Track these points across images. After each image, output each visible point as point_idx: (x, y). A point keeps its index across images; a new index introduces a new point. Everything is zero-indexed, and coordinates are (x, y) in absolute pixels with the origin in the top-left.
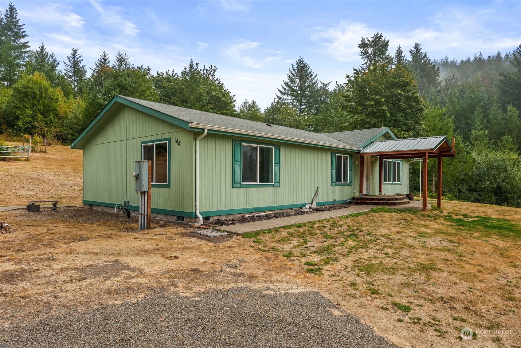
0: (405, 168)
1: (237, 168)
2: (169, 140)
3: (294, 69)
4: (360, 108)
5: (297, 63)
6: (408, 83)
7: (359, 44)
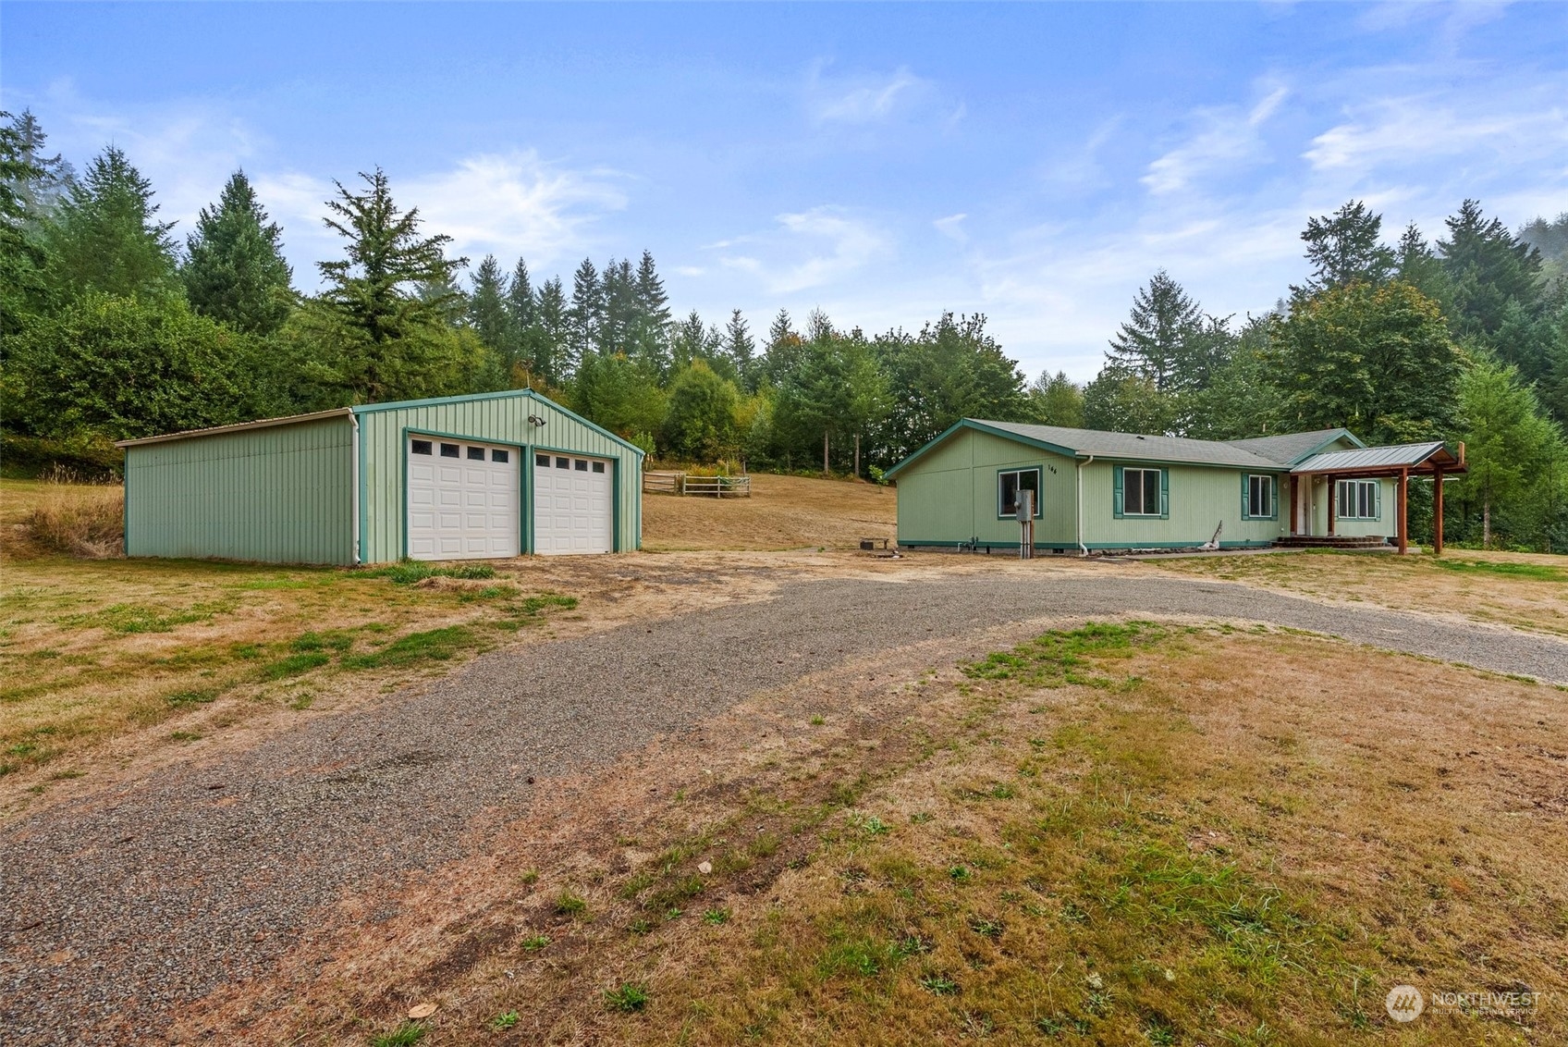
0: (1387, 497)
1: (1119, 496)
2: (1041, 467)
3: (1145, 297)
4: (1304, 377)
5: (1153, 284)
6: (1420, 318)
7: (1303, 233)
